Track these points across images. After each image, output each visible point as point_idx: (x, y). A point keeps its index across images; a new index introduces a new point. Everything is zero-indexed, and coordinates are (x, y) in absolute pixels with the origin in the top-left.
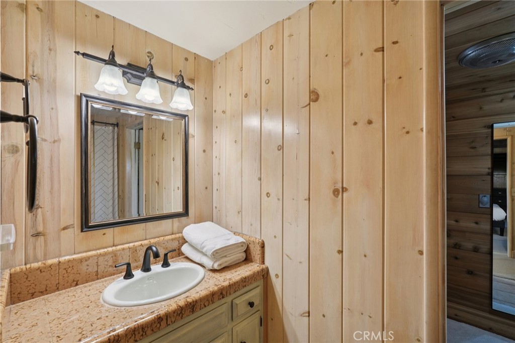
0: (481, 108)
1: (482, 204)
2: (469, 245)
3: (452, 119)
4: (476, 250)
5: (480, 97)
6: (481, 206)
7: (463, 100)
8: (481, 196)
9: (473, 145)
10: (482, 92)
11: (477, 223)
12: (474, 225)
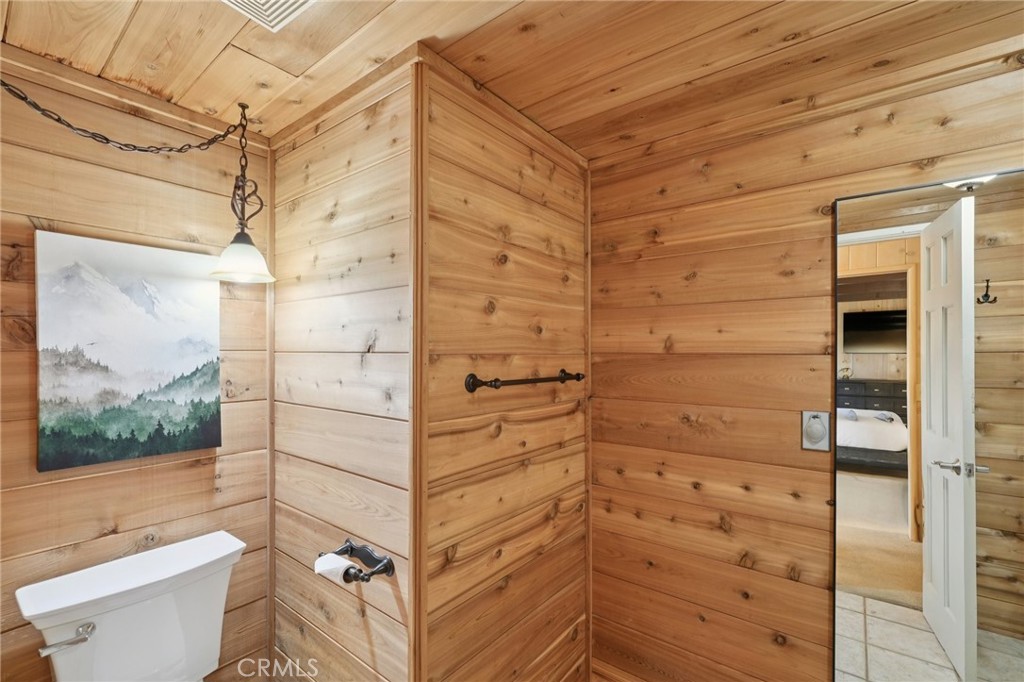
0: (805, 156)
1: (811, 438)
2: (778, 560)
3: (737, 191)
4: (794, 574)
5: (800, 125)
6: (807, 445)
7: (760, 136)
8: (806, 415)
9: (788, 264)
10: (808, 109)
11: (796, 495)
12: (789, 500)
